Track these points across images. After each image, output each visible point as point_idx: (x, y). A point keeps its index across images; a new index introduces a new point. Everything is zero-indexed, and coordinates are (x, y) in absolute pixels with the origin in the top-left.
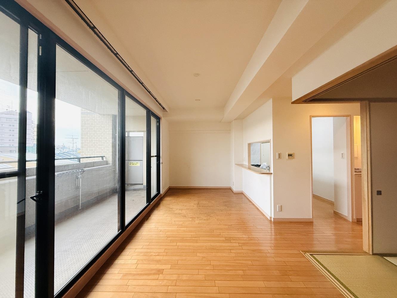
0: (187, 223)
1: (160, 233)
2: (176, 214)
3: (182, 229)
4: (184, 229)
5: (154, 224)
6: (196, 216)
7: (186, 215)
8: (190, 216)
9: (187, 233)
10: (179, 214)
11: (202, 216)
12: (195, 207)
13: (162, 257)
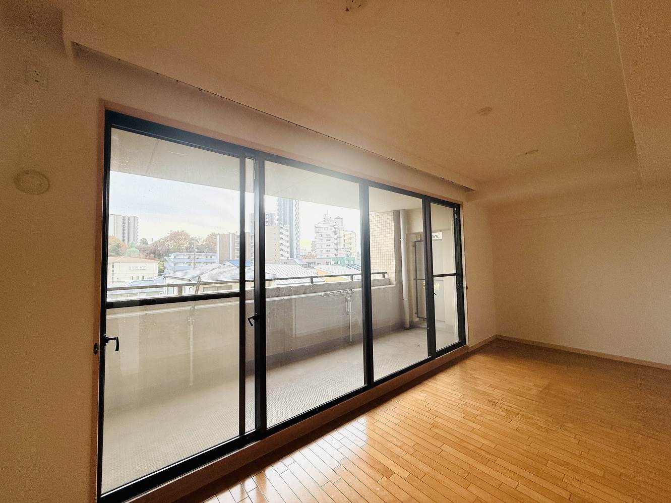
0: (489, 417)
1: (427, 413)
2: (478, 391)
3: (471, 424)
4: (474, 425)
5: (425, 395)
6: (522, 411)
7: (496, 401)
8: (505, 407)
9: (476, 437)
10: (484, 393)
11: (537, 418)
12: (534, 391)
13: (405, 453)
